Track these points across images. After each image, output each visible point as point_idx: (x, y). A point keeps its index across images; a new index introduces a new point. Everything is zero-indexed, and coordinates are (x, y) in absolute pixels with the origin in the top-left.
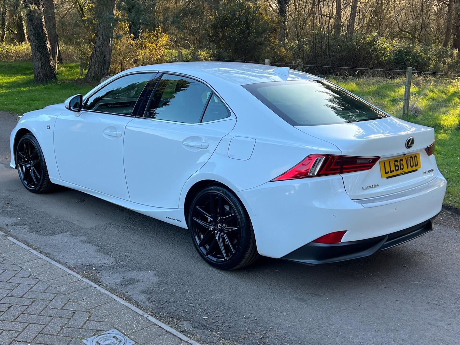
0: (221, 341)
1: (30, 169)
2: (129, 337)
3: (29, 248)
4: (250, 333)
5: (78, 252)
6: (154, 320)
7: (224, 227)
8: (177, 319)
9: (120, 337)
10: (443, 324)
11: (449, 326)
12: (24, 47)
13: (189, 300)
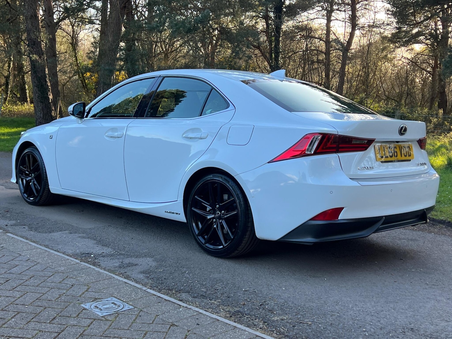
0: (221, 307)
1: (31, 182)
2: (127, 303)
3: (28, 241)
4: (249, 301)
5: (77, 245)
6: (152, 292)
7: (223, 214)
8: (176, 291)
9: (119, 303)
10: (443, 298)
11: (448, 300)
12: (26, 107)
13: (188, 278)
